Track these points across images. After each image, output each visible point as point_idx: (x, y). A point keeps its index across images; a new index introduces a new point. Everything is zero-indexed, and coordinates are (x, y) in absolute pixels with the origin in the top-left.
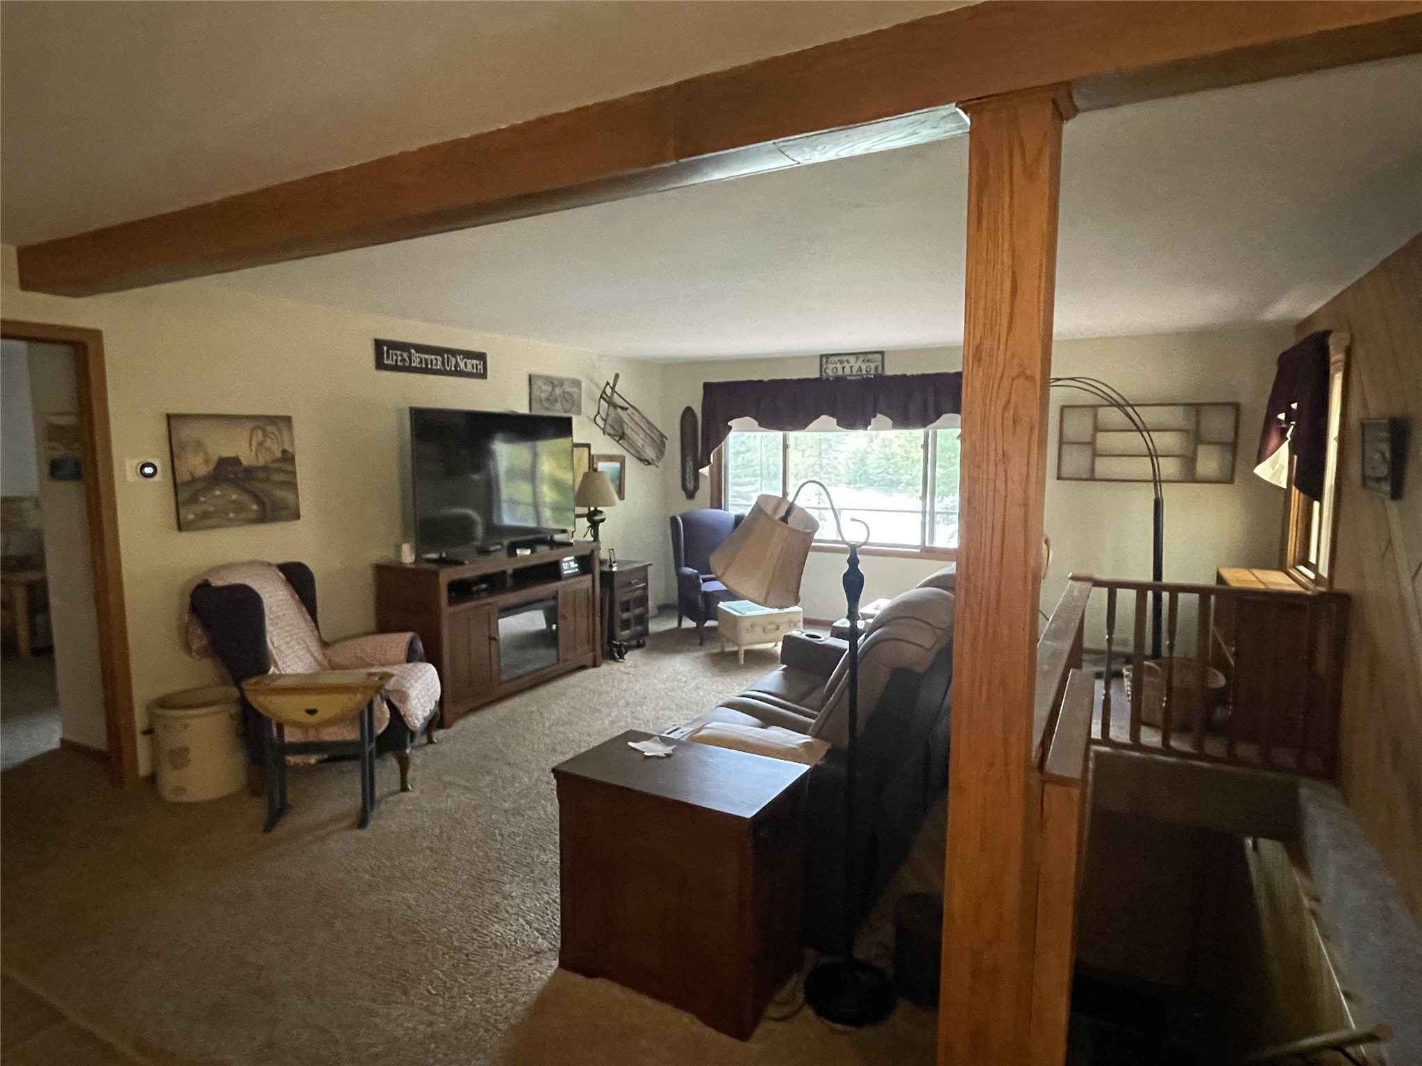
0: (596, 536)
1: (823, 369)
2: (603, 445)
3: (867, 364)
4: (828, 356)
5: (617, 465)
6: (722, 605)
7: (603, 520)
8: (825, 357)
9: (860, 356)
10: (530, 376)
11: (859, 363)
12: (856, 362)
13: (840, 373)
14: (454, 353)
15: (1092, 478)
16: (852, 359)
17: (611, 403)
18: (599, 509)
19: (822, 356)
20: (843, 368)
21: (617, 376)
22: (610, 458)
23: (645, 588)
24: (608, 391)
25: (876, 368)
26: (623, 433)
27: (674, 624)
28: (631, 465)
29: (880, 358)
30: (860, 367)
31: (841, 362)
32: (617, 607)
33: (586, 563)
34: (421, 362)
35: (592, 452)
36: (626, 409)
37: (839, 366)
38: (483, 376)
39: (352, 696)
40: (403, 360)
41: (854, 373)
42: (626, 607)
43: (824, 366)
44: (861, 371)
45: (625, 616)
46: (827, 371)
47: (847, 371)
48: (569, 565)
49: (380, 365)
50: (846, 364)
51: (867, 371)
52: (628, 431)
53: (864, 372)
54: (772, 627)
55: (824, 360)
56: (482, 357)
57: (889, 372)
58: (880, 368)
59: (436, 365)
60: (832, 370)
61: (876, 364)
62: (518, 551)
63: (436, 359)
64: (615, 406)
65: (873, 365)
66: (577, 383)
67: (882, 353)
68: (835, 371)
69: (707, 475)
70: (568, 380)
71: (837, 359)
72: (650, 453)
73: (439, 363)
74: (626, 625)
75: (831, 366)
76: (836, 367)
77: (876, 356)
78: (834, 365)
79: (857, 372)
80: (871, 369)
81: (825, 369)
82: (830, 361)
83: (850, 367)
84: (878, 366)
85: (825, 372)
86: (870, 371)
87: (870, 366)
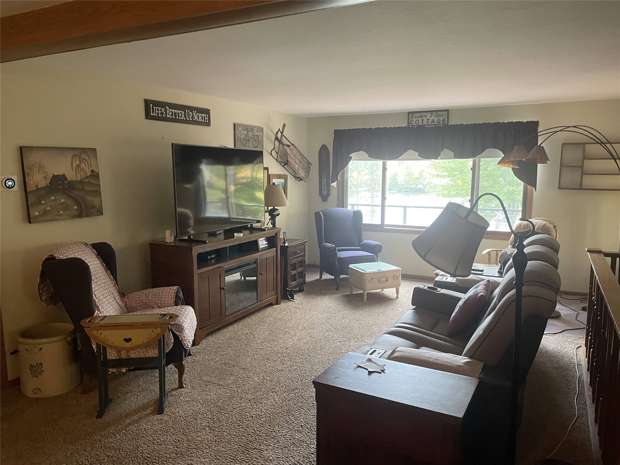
0: (274, 224)
2: (275, 168)
3: (438, 118)
4: (413, 113)
5: (283, 181)
6: (351, 266)
7: (278, 215)
8: (411, 114)
9: (434, 113)
10: (234, 124)
11: (432, 118)
12: (431, 116)
13: (420, 123)
14: (192, 109)
15: (581, 187)
16: (429, 115)
17: (280, 142)
18: (275, 208)
19: (409, 113)
20: (423, 120)
21: (284, 125)
22: (279, 177)
23: (304, 255)
24: (279, 135)
25: (444, 120)
26: (288, 161)
27: (318, 277)
28: (291, 181)
29: (446, 114)
30: (433, 120)
31: (421, 116)
32: (289, 268)
33: (272, 241)
34: (172, 115)
35: (269, 173)
36: (289, 146)
37: (420, 119)
38: (208, 124)
39: (154, 330)
40: (162, 113)
41: (430, 123)
42: (294, 267)
44: (434, 122)
45: (294, 272)
46: (412, 122)
47: (425, 122)
48: (262, 243)
49: (148, 116)
50: (424, 118)
51: (437, 122)
52: (290, 160)
53: (436, 123)
54: (384, 279)
55: (410, 115)
56: (207, 112)
57: (452, 122)
58: (446, 120)
59: (181, 116)
60: (416, 121)
61: (443, 118)
62: (235, 234)
63: (181, 113)
64: (283, 145)
65: (441, 119)
66: (261, 130)
67: (447, 111)
68: (417, 122)
69: (335, 187)
70: (256, 127)
71: (418, 115)
72: (302, 174)
73: (183, 115)
74: (294, 278)
75: (415, 120)
76: (418, 120)
77: (444, 113)
78: (417, 119)
79: (431, 123)
80: (440, 121)
81: (411, 121)
82: (414, 116)
83: (427, 119)
84: (445, 119)
85: (411, 122)
86: (440, 122)
87: (440, 119)
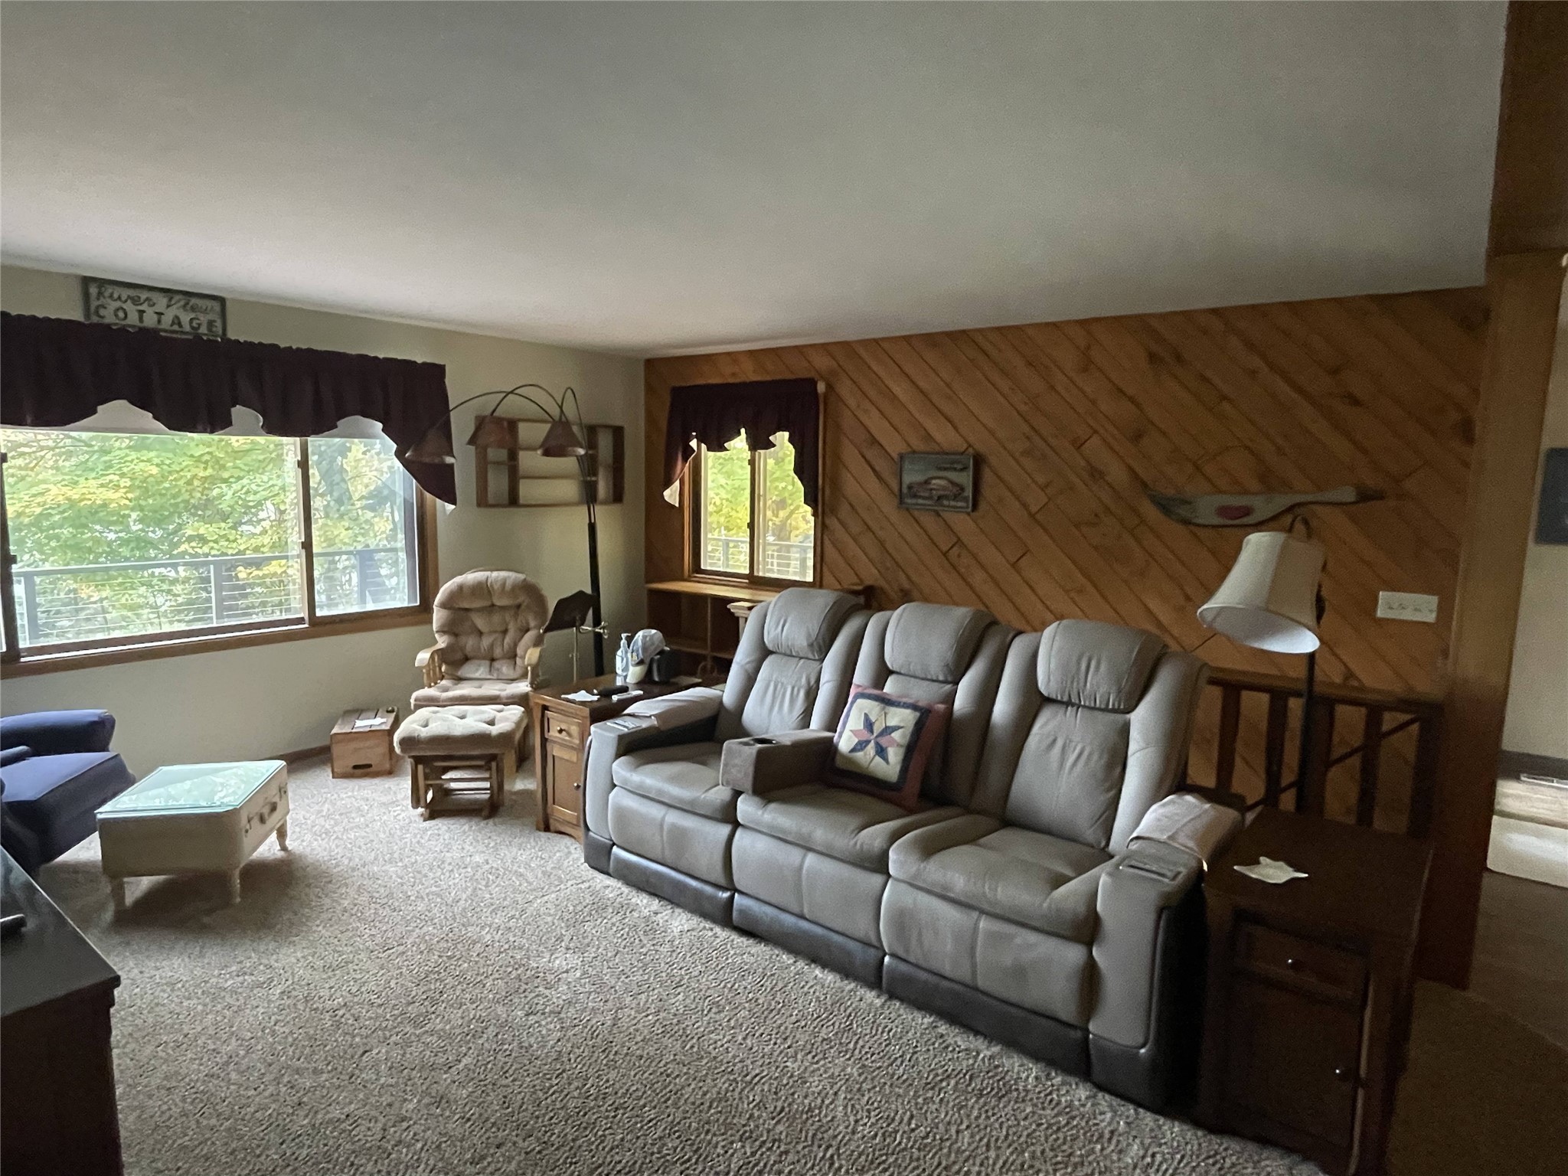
1: (93, 308)
3: (192, 315)
4: (102, 283)
8: (91, 286)
9: (177, 297)
11: (174, 311)
12: (169, 306)
13: (133, 319)
15: (513, 500)
16: (161, 302)
19: (86, 281)
20: (141, 312)
25: (211, 324)
29: (219, 308)
30: (177, 317)
31: (136, 301)
37: (129, 306)
41: (165, 325)
43: (94, 304)
44: (180, 324)
46: (102, 312)
47: (150, 321)
50: (145, 307)
51: (191, 327)
53: (187, 328)
55: (93, 290)
57: (237, 335)
58: (219, 324)
60: (117, 312)
61: (210, 317)
65: (204, 319)
67: (222, 301)
68: (121, 314)
71: (125, 293)
75: (110, 305)
76: (122, 308)
77: (209, 303)
78: (118, 304)
79: (172, 325)
80: (199, 325)
81: (98, 307)
82: (107, 294)
83: (156, 313)
84: (215, 321)
85: (97, 313)
86: (199, 328)
87: (198, 319)
